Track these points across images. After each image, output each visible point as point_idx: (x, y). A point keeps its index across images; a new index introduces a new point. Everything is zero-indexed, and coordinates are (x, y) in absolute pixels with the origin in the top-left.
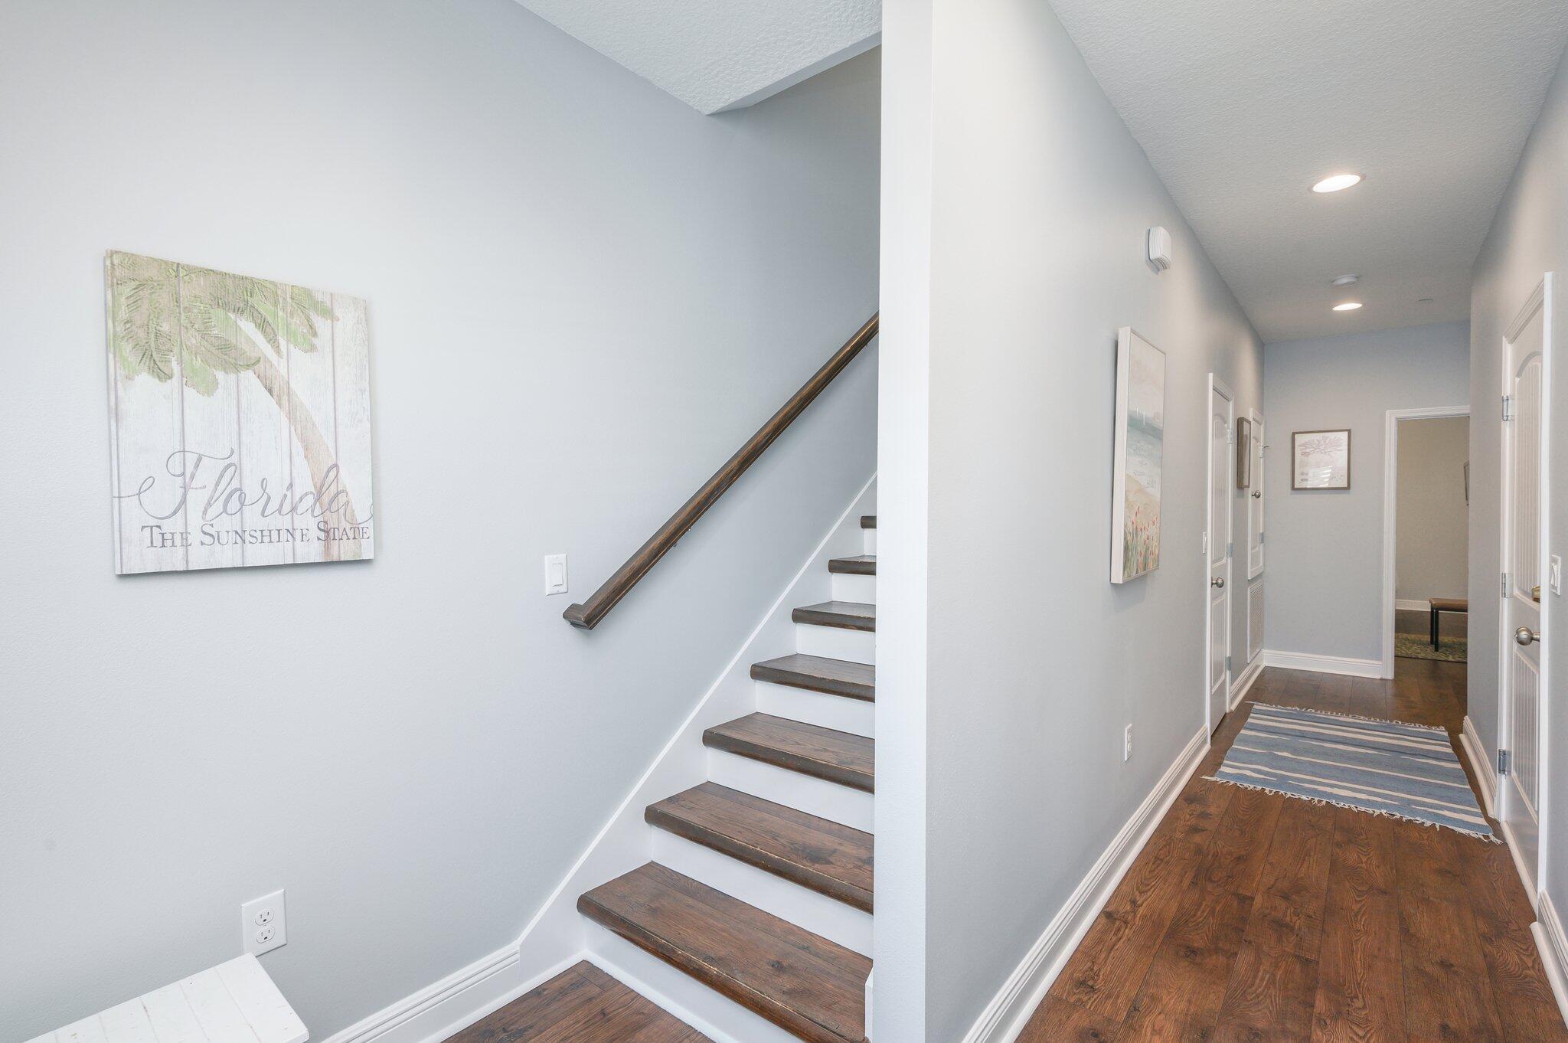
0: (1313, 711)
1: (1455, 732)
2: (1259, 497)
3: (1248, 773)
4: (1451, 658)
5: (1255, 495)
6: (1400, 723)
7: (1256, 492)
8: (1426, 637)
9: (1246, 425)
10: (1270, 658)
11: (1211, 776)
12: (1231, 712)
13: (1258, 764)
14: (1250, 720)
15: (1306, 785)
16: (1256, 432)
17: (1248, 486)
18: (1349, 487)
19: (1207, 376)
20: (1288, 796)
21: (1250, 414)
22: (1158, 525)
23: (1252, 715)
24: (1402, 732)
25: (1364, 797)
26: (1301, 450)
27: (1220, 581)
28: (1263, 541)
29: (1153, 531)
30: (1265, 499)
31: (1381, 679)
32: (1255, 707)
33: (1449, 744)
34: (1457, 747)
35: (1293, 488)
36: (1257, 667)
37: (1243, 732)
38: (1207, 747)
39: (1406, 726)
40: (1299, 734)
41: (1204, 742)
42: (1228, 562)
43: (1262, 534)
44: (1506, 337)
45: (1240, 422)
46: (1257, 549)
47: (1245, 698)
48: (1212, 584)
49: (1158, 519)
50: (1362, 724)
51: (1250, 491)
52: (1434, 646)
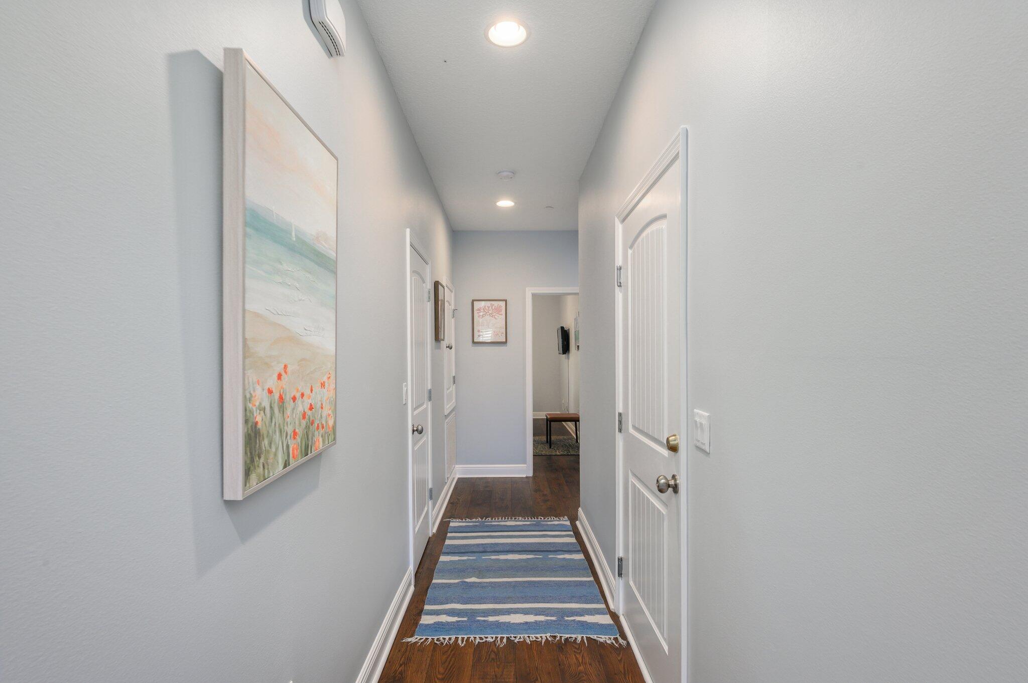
0: (490, 519)
1: (574, 519)
2: (451, 348)
3: (444, 618)
4: (558, 454)
5: (449, 347)
6: (543, 518)
7: (449, 345)
8: (543, 437)
9: (440, 287)
10: (461, 471)
11: (412, 636)
12: (434, 535)
13: (452, 602)
14: (448, 542)
15: (491, 619)
16: (447, 296)
17: (443, 340)
18: (505, 343)
19: (405, 232)
20: (478, 640)
21: (444, 281)
22: (332, 386)
23: (449, 535)
24: (545, 528)
25: (531, 618)
26: (478, 313)
27: (420, 428)
28: (454, 382)
29: (322, 396)
30: (456, 349)
31: (527, 477)
32: (452, 524)
33: (572, 533)
34: (577, 535)
35: (474, 342)
36: (454, 478)
37: (443, 558)
38: (412, 588)
39: (546, 521)
40: (481, 549)
41: (409, 585)
42: (428, 406)
43: (454, 377)
44: (618, 218)
45: (437, 285)
46: (451, 389)
47: (443, 518)
48: (413, 431)
49: (333, 377)
50: (519, 526)
51: (444, 344)
52: (549, 444)
